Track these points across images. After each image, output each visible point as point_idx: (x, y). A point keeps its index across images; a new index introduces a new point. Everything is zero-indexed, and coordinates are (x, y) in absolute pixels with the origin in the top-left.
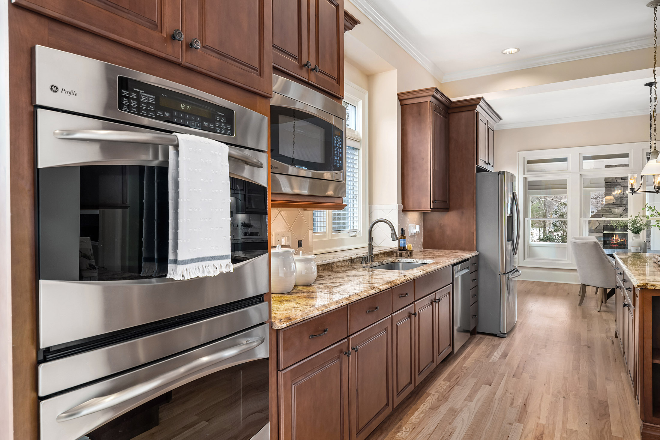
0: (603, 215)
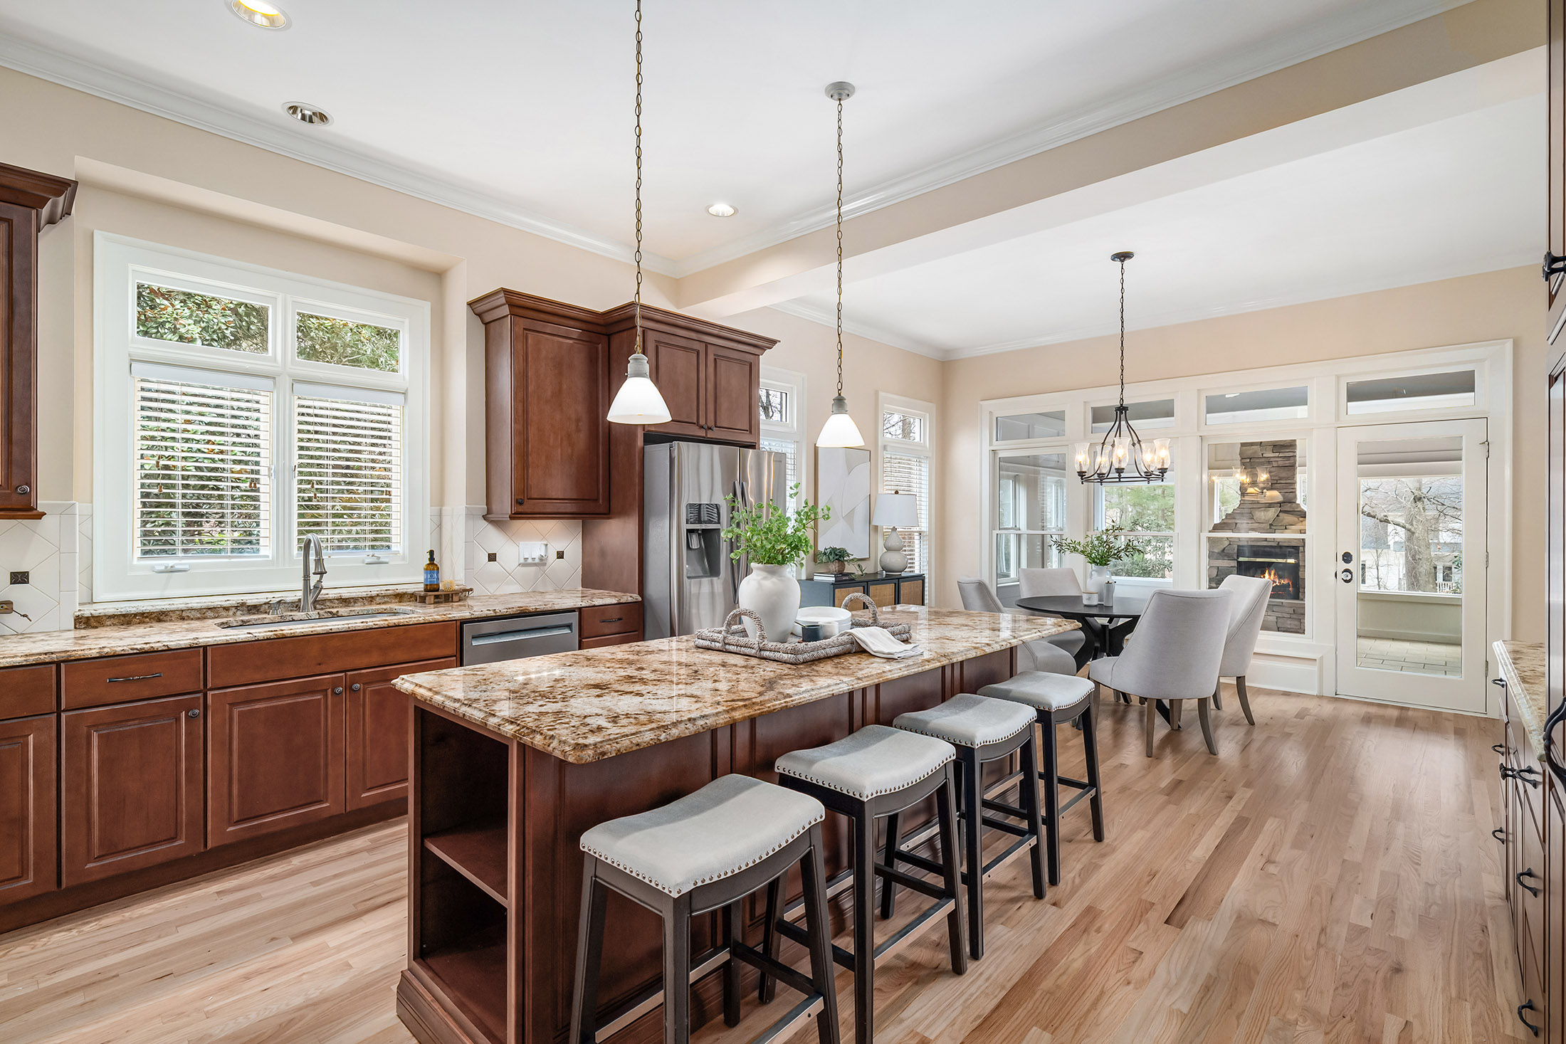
0: (1237, 522)
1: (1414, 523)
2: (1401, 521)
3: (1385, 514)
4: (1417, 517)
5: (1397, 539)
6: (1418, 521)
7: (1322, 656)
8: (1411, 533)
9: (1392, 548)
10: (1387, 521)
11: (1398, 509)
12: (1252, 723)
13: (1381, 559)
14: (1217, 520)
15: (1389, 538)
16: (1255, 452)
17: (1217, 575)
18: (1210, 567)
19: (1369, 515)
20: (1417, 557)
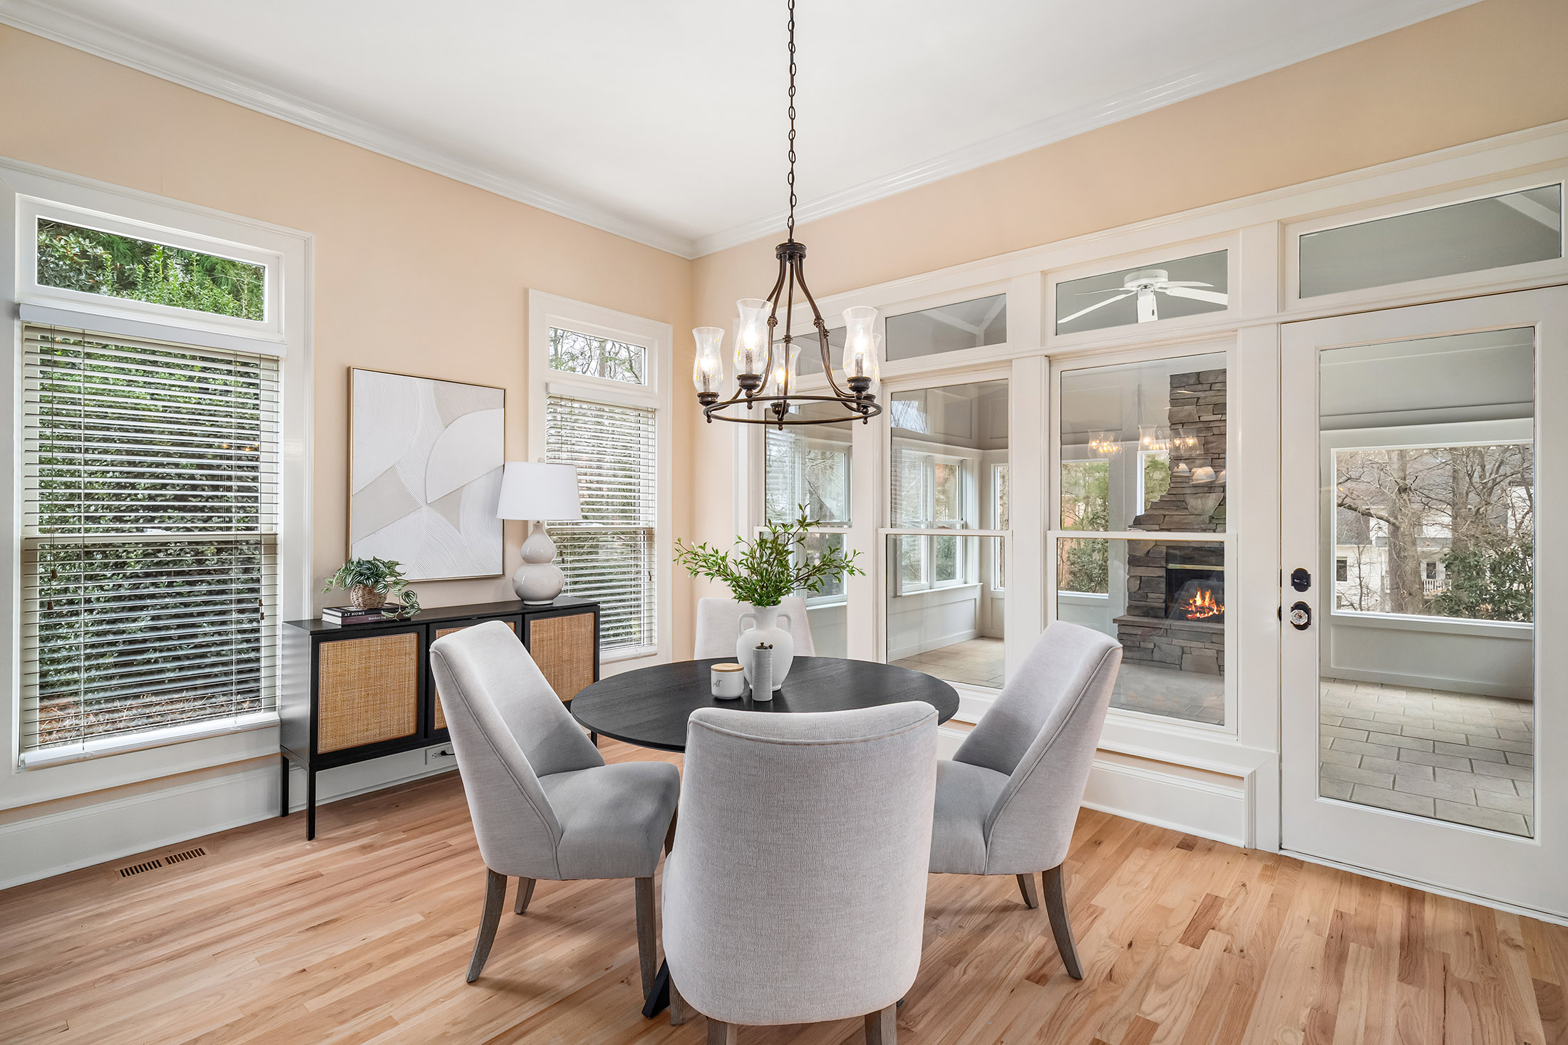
0: (1165, 516)
1: (1399, 517)
2: (1384, 514)
3: (1367, 507)
4: (1403, 509)
5: (1381, 534)
6: (1403, 515)
7: (1255, 771)
8: (1395, 528)
9: (1374, 542)
10: (1370, 515)
11: (1381, 502)
12: (1075, 975)
13: (1363, 556)
14: (1140, 511)
15: (1372, 534)
16: (1190, 415)
17: (1139, 589)
18: (1131, 577)
19: (1350, 508)
20: (1402, 554)
